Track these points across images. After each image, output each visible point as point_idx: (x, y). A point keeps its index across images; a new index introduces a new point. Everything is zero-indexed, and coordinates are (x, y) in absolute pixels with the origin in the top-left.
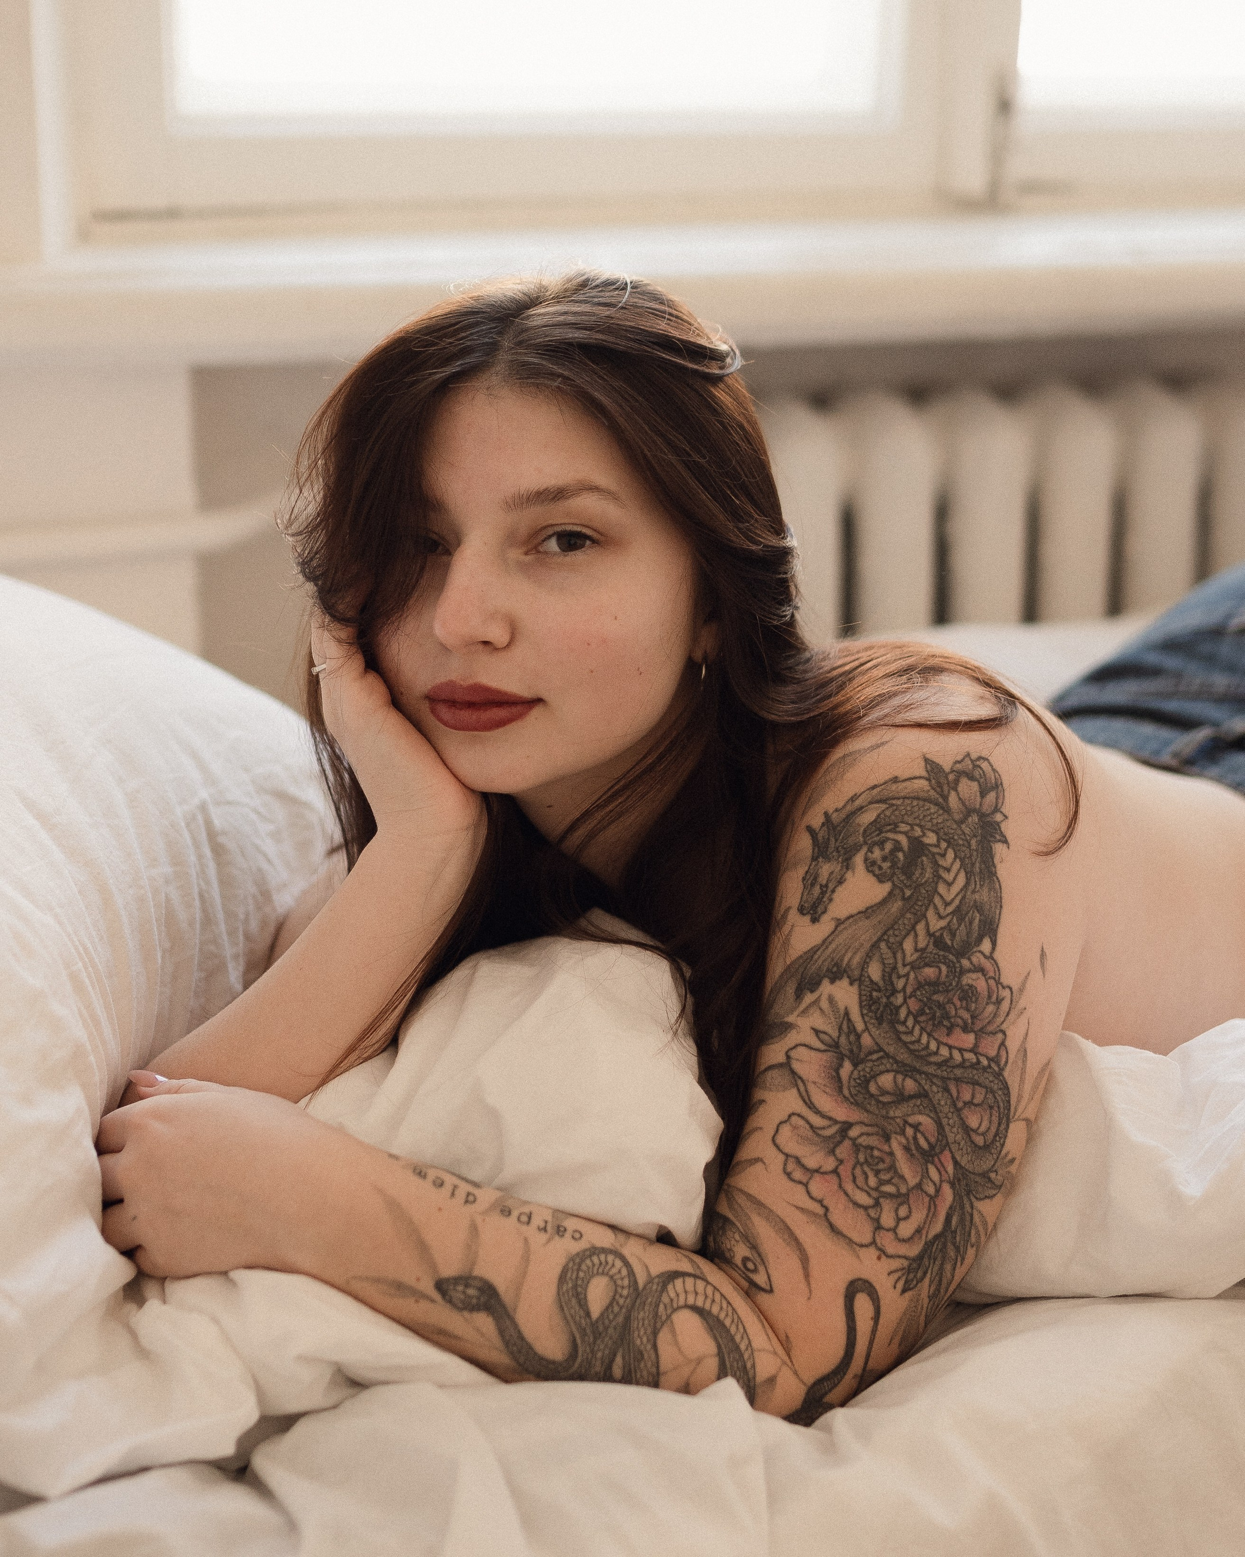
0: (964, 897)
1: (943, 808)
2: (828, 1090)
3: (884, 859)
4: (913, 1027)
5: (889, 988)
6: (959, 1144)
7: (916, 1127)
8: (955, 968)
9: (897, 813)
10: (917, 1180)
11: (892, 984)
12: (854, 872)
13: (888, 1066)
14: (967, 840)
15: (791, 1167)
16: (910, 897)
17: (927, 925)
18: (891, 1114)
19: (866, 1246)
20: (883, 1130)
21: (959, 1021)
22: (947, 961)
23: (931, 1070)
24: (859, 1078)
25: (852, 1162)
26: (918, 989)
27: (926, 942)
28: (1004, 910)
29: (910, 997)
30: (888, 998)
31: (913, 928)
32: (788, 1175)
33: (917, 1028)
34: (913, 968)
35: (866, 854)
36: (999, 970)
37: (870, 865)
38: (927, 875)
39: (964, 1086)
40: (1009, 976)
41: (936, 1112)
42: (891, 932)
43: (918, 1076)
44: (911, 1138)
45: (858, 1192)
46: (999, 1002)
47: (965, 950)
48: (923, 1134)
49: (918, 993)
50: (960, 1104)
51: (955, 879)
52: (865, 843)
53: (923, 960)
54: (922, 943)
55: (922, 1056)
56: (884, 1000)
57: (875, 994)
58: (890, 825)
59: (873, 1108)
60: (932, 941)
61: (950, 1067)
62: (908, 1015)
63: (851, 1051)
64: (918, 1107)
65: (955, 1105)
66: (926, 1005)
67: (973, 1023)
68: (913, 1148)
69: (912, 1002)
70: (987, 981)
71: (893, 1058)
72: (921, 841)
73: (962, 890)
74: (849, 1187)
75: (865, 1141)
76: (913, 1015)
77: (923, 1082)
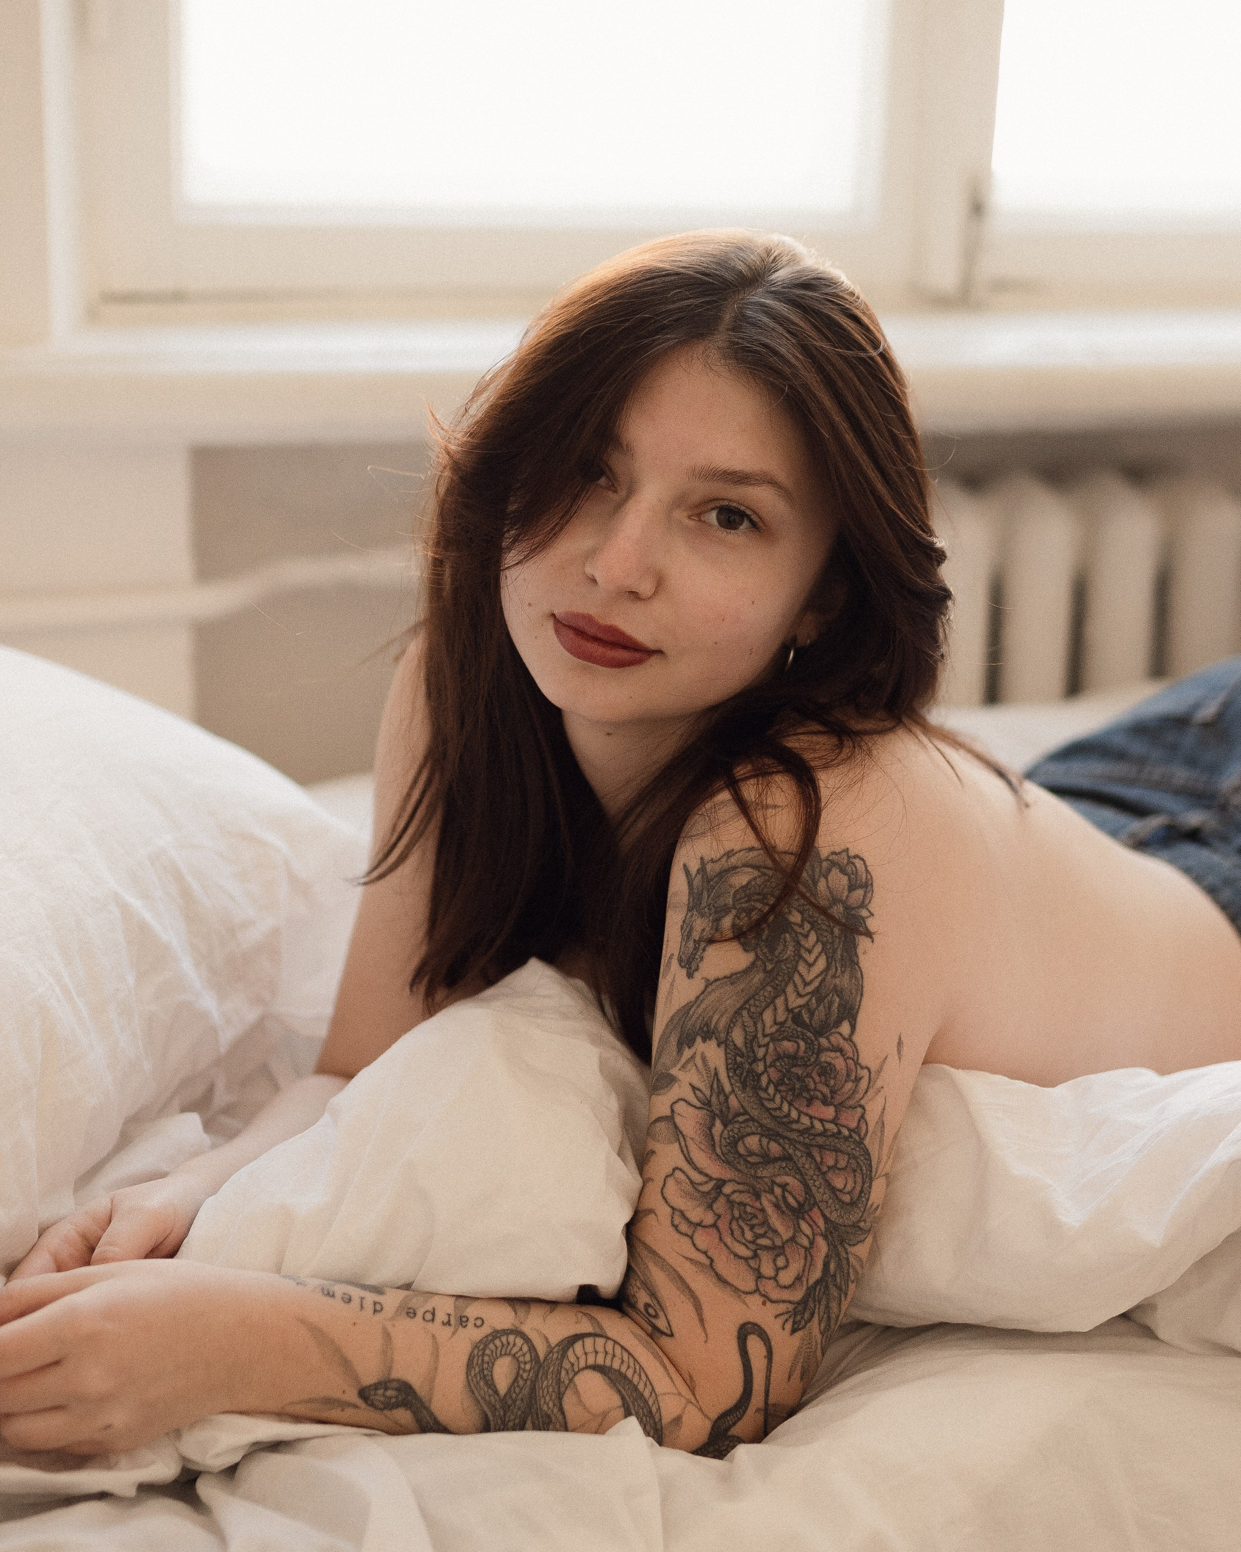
0: (823, 980)
2: (703, 1147)
4: (775, 1095)
5: (751, 1055)
6: (827, 1202)
7: (783, 1187)
8: (813, 1045)
10: (791, 1233)
11: (753, 1052)
13: (754, 1129)
15: (677, 1220)
16: (771, 971)
17: (786, 1000)
18: (760, 1173)
19: (750, 1293)
20: (754, 1189)
21: (819, 1094)
22: (805, 1037)
23: (794, 1136)
24: (729, 1138)
25: (729, 1217)
26: (777, 1060)
27: (784, 1017)
28: (865, 997)
29: (770, 1066)
30: (750, 1064)
31: (773, 1001)
32: (676, 1227)
33: (778, 1097)
34: (772, 1040)
36: (857, 1052)
38: (789, 952)
39: (827, 1152)
40: (867, 1057)
41: (801, 1174)
42: (752, 1002)
43: (781, 1141)
44: (779, 1197)
45: (736, 1244)
46: (858, 1080)
47: (823, 1029)
48: (790, 1193)
49: (778, 1064)
50: (825, 1169)
51: (815, 961)
53: (780, 1033)
54: (781, 1017)
55: (786, 1122)
56: (747, 1066)
57: (739, 1059)
59: (742, 1167)
60: (790, 1016)
61: (812, 1134)
62: (768, 1084)
63: (721, 1111)
64: (784, 1168)
65: (819, 1169)
66: (785, 1075)
67: (832, 1097)
68: (783, 1205)
69: (772, 1071)
70: (845, 1060)
71: (758, 1122)
73: (822, 973)
74: (728, 1240)
75: (736, 1197)
76: (773, 1083)
77: (787, 1146)
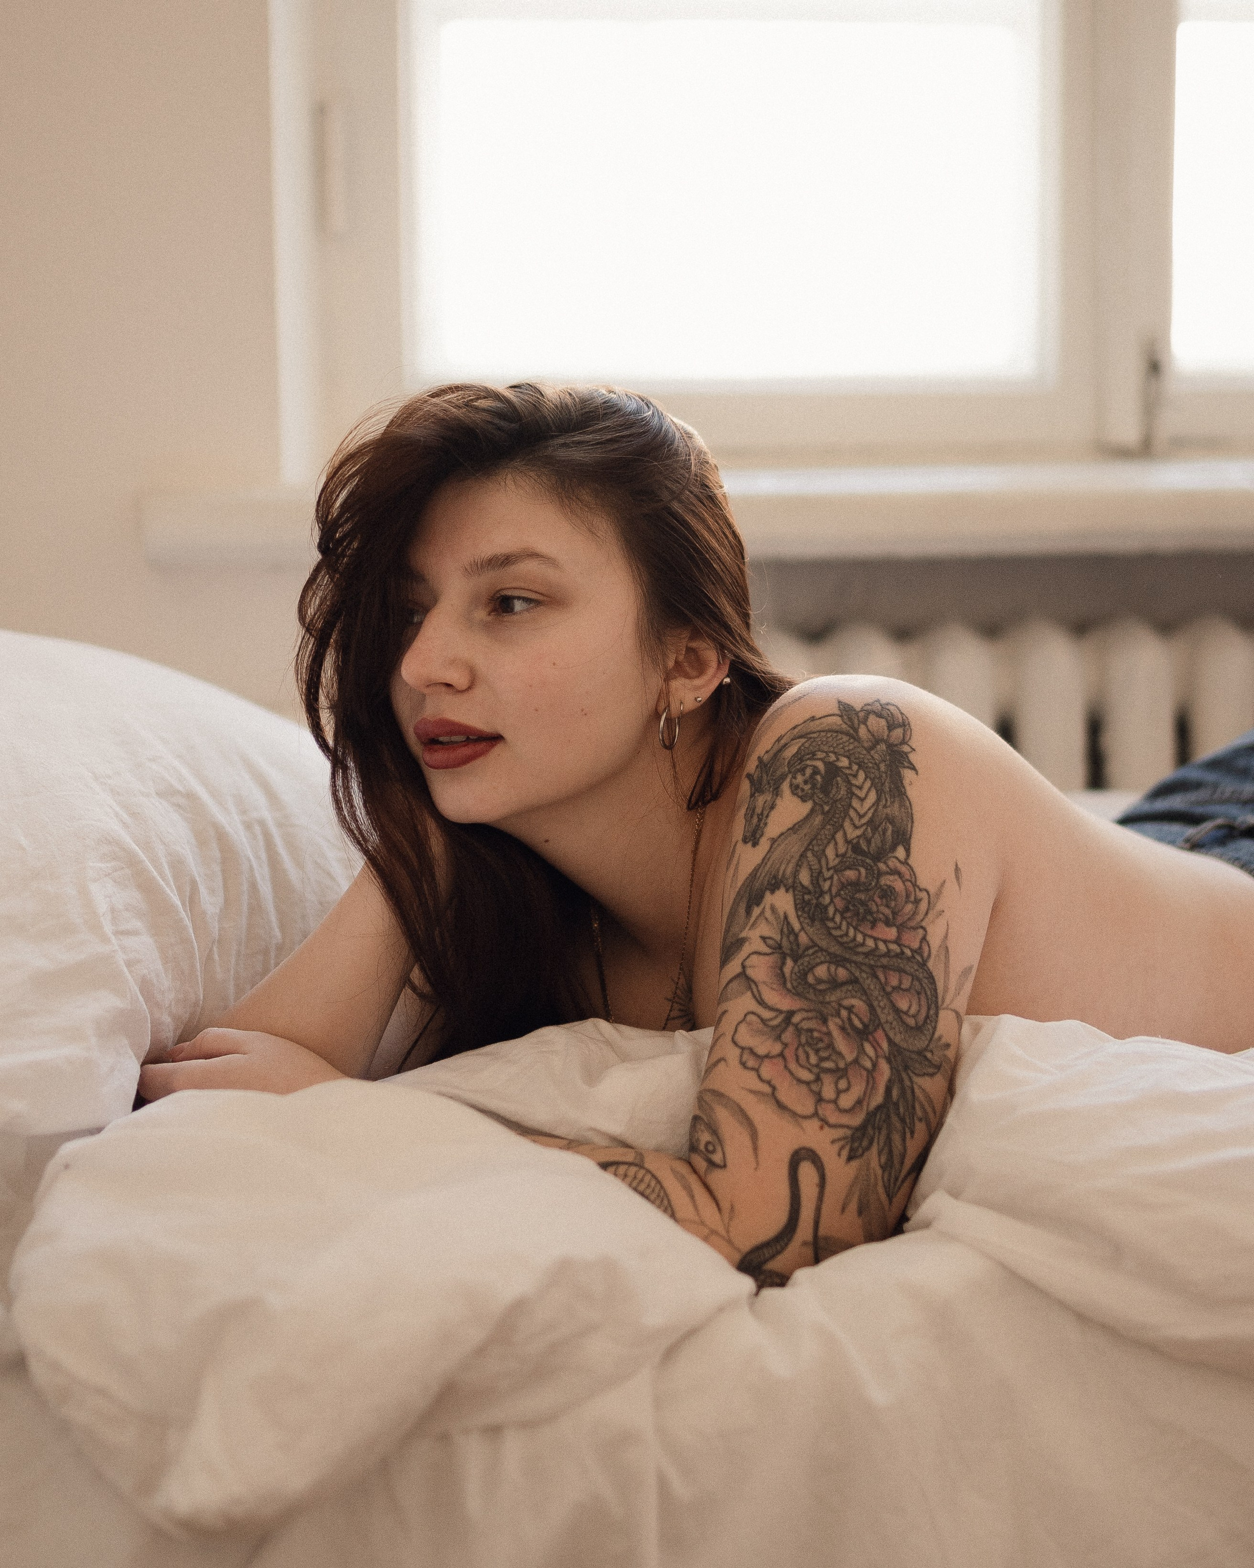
0: (876, 811)
1: (854, 739)
2: (774, 986)
3: (806, 782)
4: (841, 923)
5: (817, 890)
6: (891, 1024)
7: (850, 1009)
8: (873, 870)
9: (814, 744)
10: (855, 1055)
11: (820, 886)
12: (781, 797)
13: (823, 959)
14: (876, 764)
15: (746, 1057)
16: (828, 812)
17: (845, 834)
18: (827, 999)
19: (810, 1117)
20: (821, 1014)
21: (881, 916)
22: (865, 864)
23: (860, 959)
24: (799, 972)
25: (795, 1045)
27: (845, 849)
28: (916, 824)
29: (836, 896)
30: (817, 899)
31: (833, 837)
32: (744, 1064)
33: (844, 923)
34: (836, 871)
35: (791, 780)
36: (914, 874)
37: (794, 789)
38: (842, 793)
39: (891, 973)
40: (925, 881)
41: (866, 995)
42: (814, 842)
43: (848, 965)
44: (845, 1019)
45: (801, 1069)
46: (917, 902)
47: (880, 855)
48: (857, 1015)
49: (842, 892)
50: (889, 989)
51: (866, 795)
52: (790, 772)
53: (843, 865)
54: (842, 849)
55: (852, 947)
56: (814, 901)
57: (806, 897)
58: (808, 754)
59: (811, 996)
60: (850, 846)
61: (876, 956)
62: (834, 914)
63: (792, 950)
64: (850, 991)
65: (884, 990)
66: (849, 902)
67: (894, 919)
68: (848, 1027)
69: (837, 901)
70: (904, 883)
71: (826, 951)
72: (835, 765)
73: (873, 805)
74: (794, 1067)
75: (806, 1025)
76: (839, 911)
77: (853, 970)
